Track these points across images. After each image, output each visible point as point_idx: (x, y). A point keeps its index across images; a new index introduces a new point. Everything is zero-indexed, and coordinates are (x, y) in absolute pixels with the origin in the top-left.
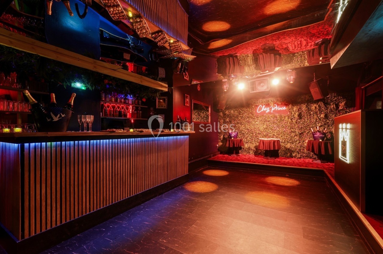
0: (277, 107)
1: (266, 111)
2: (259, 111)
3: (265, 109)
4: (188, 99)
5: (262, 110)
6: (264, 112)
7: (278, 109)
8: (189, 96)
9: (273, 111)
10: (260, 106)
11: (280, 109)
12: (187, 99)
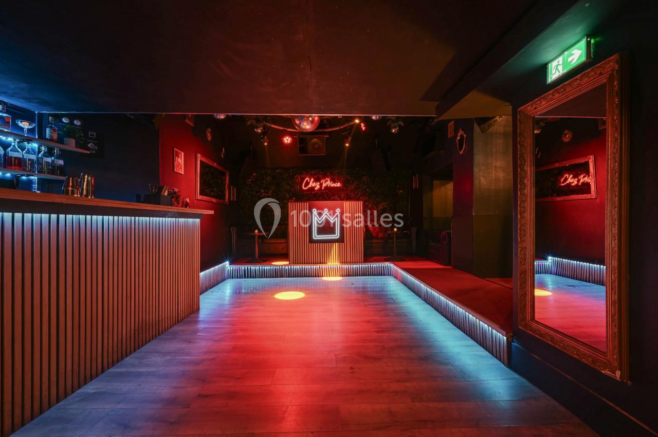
0: (329, 182)
1: (316, 186)
2: (305, 186)
3: (314, 185)
4: (181, 159)
5: (310, 186)
6: (312, 188)
7: (331, 186)
8: (183, 153)
9: (325, 187)
10: (307, 180)
11: (333, 185)
12: (179, 159)
